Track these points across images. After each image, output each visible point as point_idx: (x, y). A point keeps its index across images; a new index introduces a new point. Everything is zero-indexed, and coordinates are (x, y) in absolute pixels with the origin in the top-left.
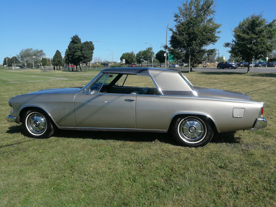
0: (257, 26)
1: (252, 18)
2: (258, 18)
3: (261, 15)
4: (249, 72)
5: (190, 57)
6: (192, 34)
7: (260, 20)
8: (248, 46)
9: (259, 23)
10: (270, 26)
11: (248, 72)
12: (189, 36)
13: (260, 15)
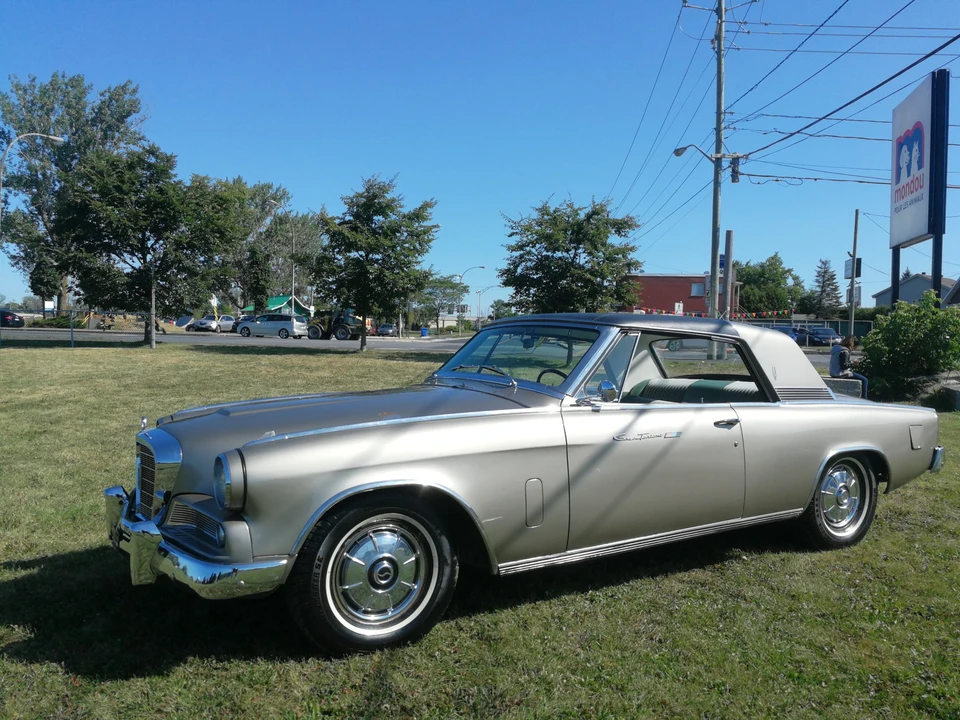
0: (382, 210)
1: (368, 190)
2: (384, 189)
3: (394, 183)
4: (365, 350)
5: (154, 290)
6: (158, 204)
7: (389, 196)
8: (368, 267)
9: (387, 206)
10: (417, 216)
11: (362, 349)
12: (149, 212)
13: (391, 181)
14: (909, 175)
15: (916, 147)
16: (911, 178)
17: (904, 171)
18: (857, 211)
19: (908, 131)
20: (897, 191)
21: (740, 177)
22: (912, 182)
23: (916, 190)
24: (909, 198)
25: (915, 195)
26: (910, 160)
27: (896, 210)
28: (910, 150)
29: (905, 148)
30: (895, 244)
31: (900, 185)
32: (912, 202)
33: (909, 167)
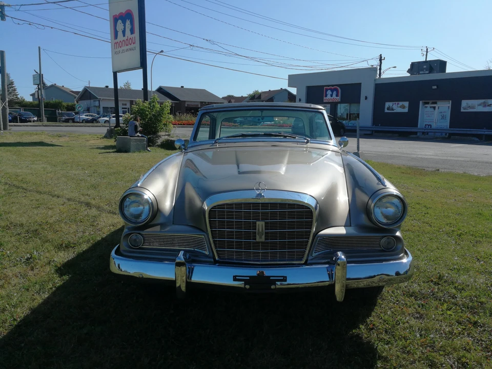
14: (124, 36)
15: (128, 22)
16: (126, 38)
17: (120, 34)
18: (39, 48)
19: (121, 13)
20: (116, 43)
21: (6, 17)
22: (127, 40)
23: (130, 44)
24: (125, 48)
25: (129, 47)
26: (125, 29)
27: (115, 53)
28: (124, 23)
29: (120, 21)
30: (115, 71)
31: (118, 40)
32: (127, 50)
33: (124, 32)
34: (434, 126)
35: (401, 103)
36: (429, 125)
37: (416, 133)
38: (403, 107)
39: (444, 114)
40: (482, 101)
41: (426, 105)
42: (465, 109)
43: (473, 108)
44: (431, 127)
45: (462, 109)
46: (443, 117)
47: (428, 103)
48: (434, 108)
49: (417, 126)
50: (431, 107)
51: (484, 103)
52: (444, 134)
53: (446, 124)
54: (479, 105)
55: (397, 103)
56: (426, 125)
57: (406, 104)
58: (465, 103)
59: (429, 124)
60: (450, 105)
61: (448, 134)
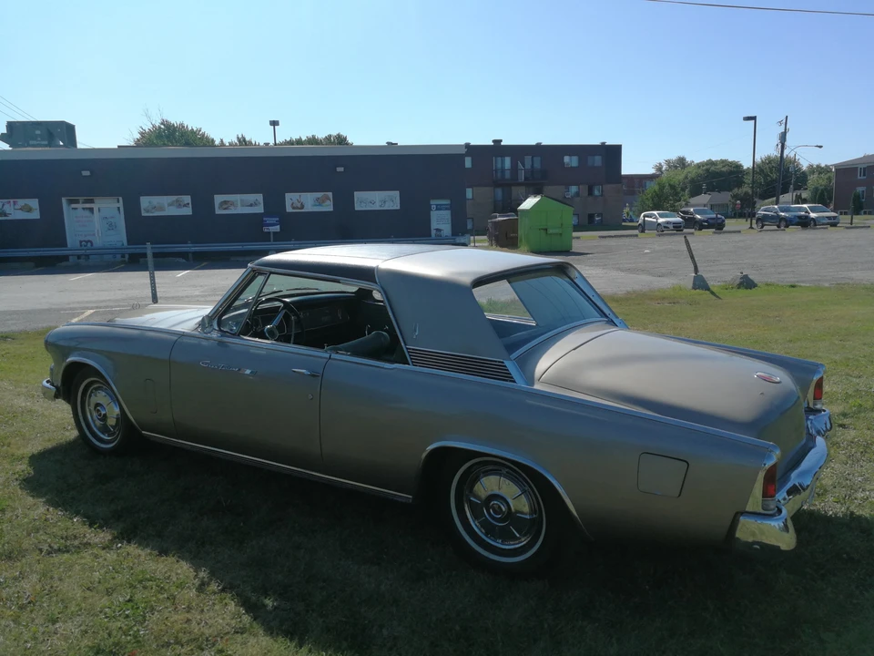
34: (98, 242)
35: (21, 202)
36: (87, 242)
37: (66, 258)
38: (30, 210)
39: (112, 220)
40: (174, 198)
41: (74, 206)
42: (148, 212)
43: (162, 209)
44: (92, 245)
45: (143, 211)
46: (112, 227)
47: (77, 202)
48: (91, 210)
49: (66, 246)
50: (84, 209)
51: (177, 201)
52: (119, 256)
53: (119, 237)
54: (170, 205)
55: (12, 201)
56: (81, 242)
57: (34, 203)
58: (145, 202)
59: (86, 239)
60: (121, 205)
61: (127, 256)
